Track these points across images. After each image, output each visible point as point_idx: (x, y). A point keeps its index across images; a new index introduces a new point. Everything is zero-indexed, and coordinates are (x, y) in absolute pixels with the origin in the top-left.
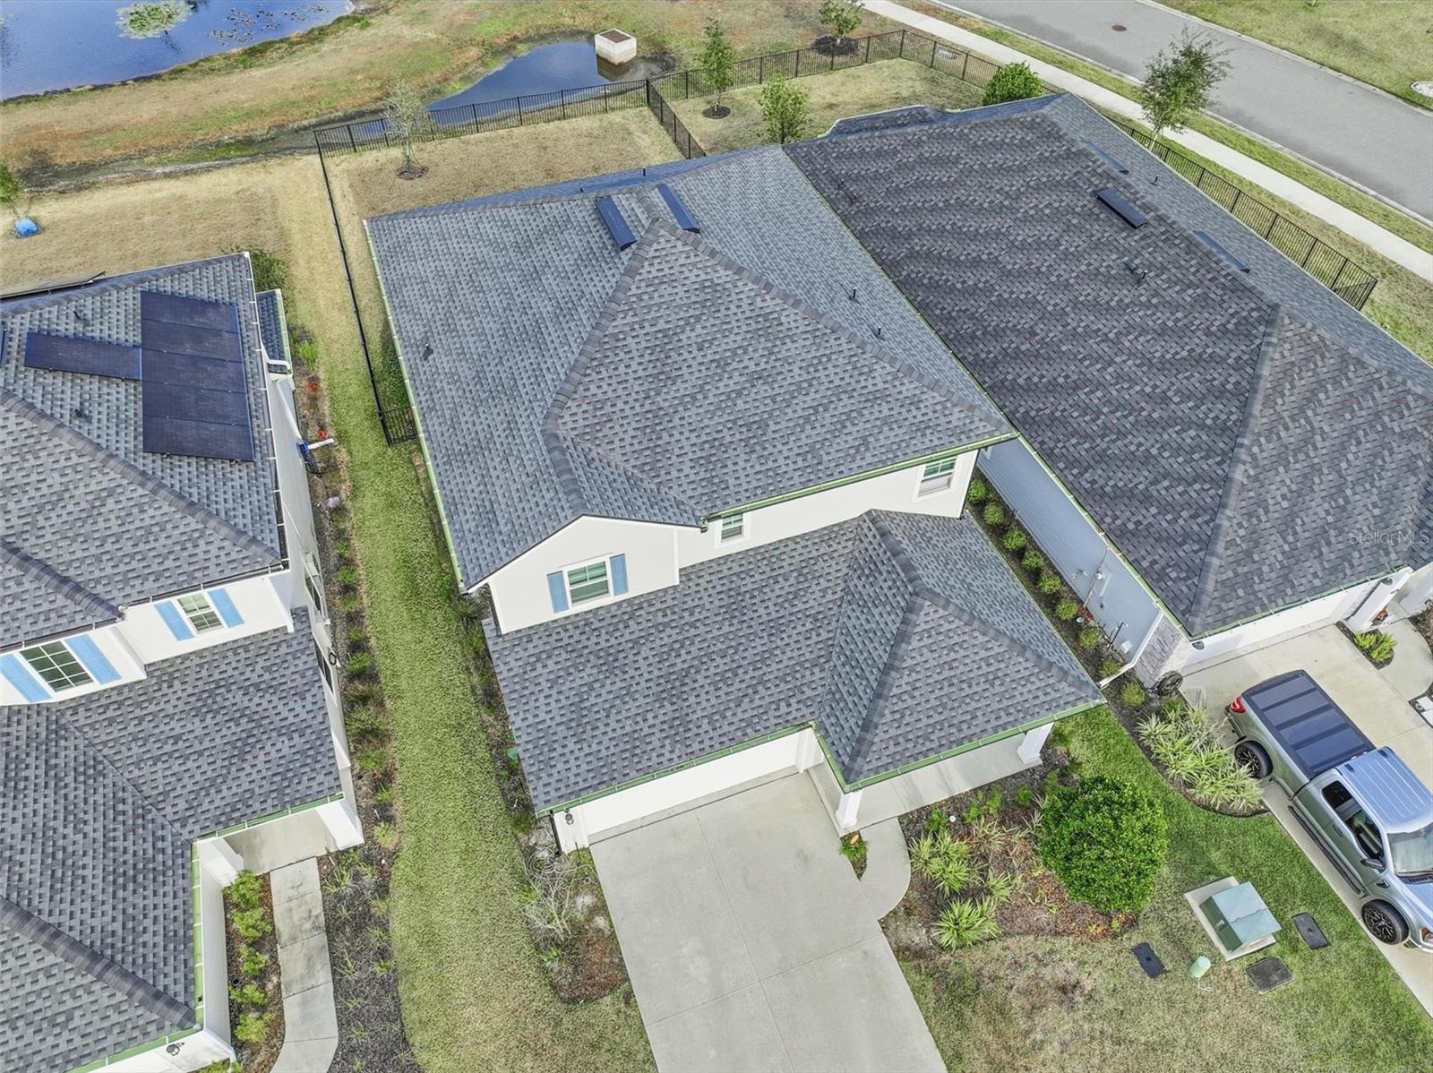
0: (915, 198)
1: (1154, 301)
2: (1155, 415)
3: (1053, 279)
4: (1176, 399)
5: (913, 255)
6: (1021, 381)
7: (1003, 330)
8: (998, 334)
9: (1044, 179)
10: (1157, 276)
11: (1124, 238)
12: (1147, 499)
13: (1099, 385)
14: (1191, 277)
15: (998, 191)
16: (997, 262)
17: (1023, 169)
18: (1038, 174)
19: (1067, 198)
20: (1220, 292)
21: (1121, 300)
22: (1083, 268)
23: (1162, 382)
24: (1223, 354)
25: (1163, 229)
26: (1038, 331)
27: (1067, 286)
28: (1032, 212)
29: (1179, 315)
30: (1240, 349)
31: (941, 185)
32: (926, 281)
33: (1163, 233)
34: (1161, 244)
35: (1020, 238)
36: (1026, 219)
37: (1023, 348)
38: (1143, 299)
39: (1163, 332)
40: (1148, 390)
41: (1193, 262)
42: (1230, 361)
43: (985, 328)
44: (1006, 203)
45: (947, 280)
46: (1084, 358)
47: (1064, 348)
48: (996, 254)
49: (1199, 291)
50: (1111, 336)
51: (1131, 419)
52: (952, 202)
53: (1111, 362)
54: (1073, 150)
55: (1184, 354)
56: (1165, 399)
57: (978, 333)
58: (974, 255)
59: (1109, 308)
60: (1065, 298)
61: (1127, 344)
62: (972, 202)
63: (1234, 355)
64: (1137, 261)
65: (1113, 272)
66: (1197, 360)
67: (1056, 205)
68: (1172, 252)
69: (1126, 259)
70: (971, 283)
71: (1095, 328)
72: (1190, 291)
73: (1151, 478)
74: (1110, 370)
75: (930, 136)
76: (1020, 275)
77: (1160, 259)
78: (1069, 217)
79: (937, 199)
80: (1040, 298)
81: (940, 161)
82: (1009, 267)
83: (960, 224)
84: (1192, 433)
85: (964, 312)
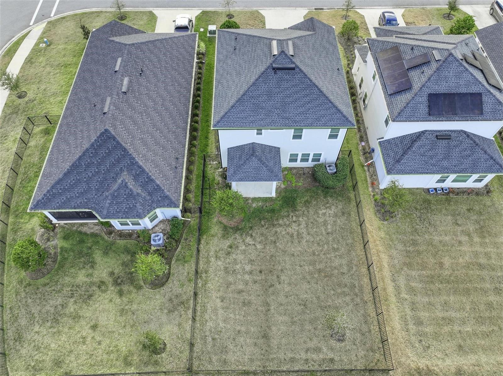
0: (162, 141)
1: (145, 66)
2: (169, 54)
3: (156, 89)
4: (163, 52)
5: (178, 127)
6: (184, 80)
7: (177, 91)
8: (179, 92)
9: (130, 110)
10: (138, 69)
11: (134, 80)
12: (184, 48)
13: (171, 66)
14: (133, 62)
15: (143, 119)
16: (162, 105)
17: (131, 117)
18: (129, 112)
19: (131, 100)
20: (133, 55)
21: (150, 72)
22: (148, 84)
23: (161, 56)
24: (147, 49)
25: (125, 74)
26: (171, 84)
27: (155, 85)
28: (142, 106)
29: (144, 60)
30: (144, 47)
31: (152, 137)
32: (181, 118)
33: (126, 73)
34: (129, 72)
35: (152, 103)
36: (146, 106)
37: (177, 85)
38: (146, 68)
39: (150, 61)
40: (165, 57)
41: (129, 63)
42: (147, 47)
43: (180, 95)
44: (145, 114)
45: (177, 113)
46: (169, 72)
47: (170, 77)
48: (161, 106)
49: (136, 59)
50: (159, 70)
51: (173, 57)
52: (155, 129)
53: (165, 67)
54: (115, 108)
55: (152, 55)
56: (164, 54)
57: (182, 96)
58: (165, 111)
59: (154, 74)
60: (159, 83)
61: (159, 66)
62: (151, 123)
63: (145, 47)
64: (138, 74)
65: (144, 78)
66: (152, 53)
67: (136, 101)
68: (130, 69)
69: (139, 77)
70: (173, 107)
71: (161, 74)
72: (137, 61)
73: (180, 49)
74: (167, 66)
75: (139, 155)
76: (162, 97)
77: (133, 70)
78: (137, 96)
79: (157, 134)
80: (163, 89)
81: (145, 144)
82: (161, 101)
83: (160, 122)
84: (167, 47)
85: (180, 103)
